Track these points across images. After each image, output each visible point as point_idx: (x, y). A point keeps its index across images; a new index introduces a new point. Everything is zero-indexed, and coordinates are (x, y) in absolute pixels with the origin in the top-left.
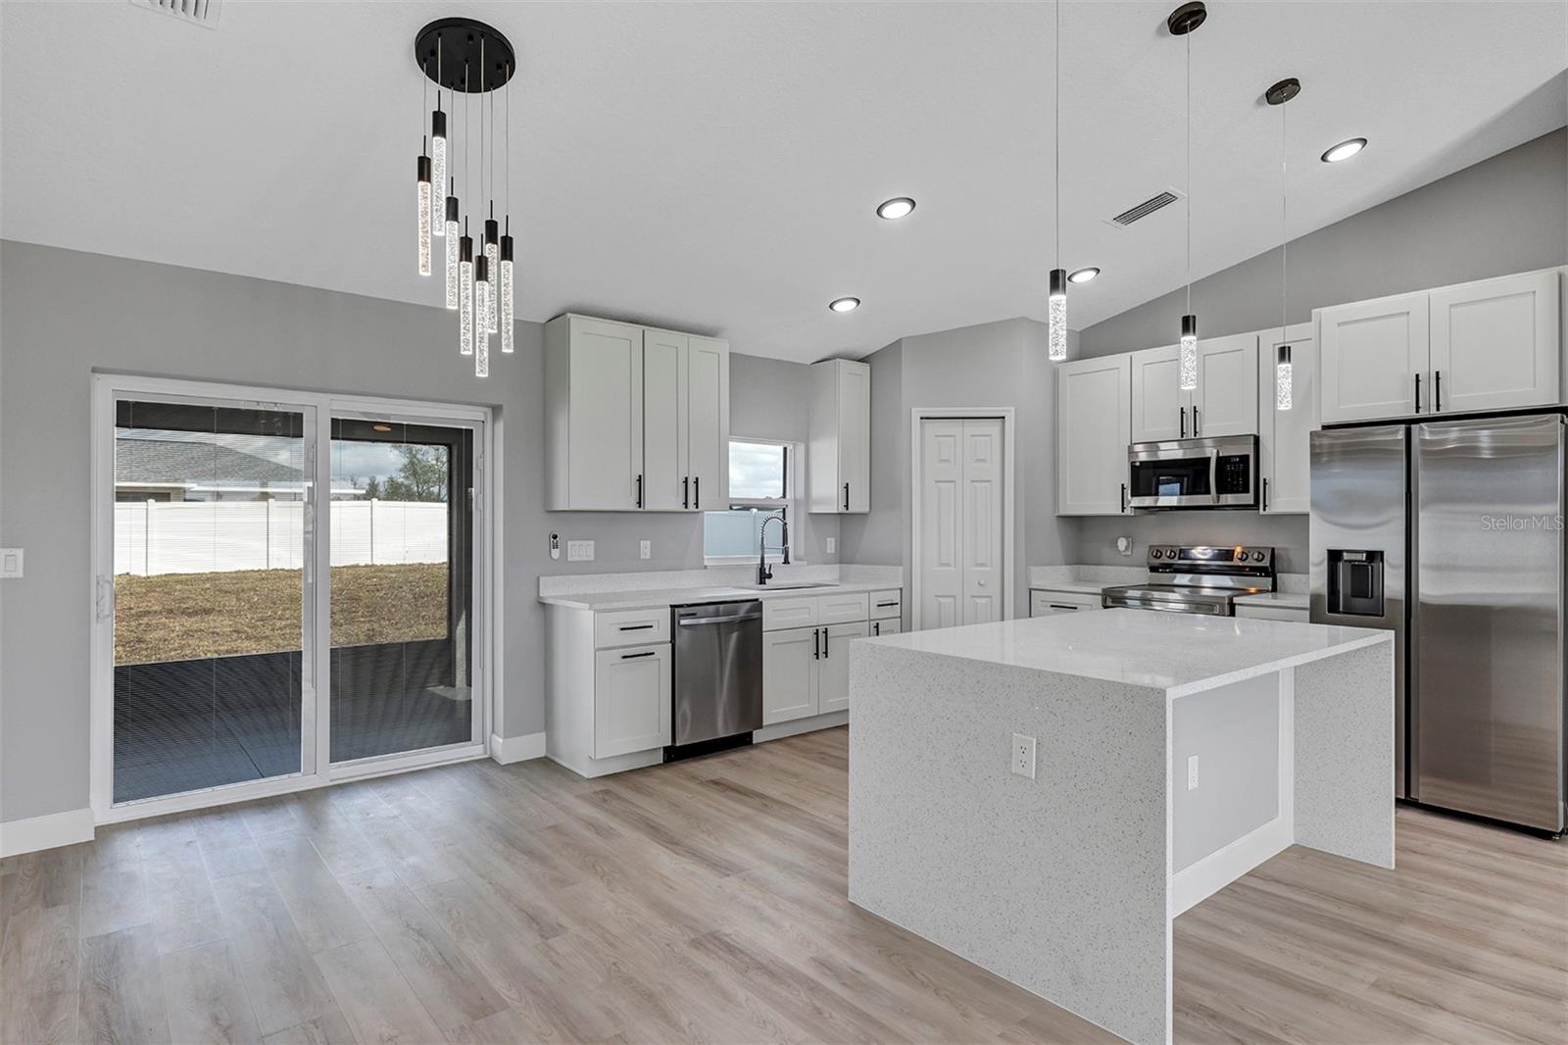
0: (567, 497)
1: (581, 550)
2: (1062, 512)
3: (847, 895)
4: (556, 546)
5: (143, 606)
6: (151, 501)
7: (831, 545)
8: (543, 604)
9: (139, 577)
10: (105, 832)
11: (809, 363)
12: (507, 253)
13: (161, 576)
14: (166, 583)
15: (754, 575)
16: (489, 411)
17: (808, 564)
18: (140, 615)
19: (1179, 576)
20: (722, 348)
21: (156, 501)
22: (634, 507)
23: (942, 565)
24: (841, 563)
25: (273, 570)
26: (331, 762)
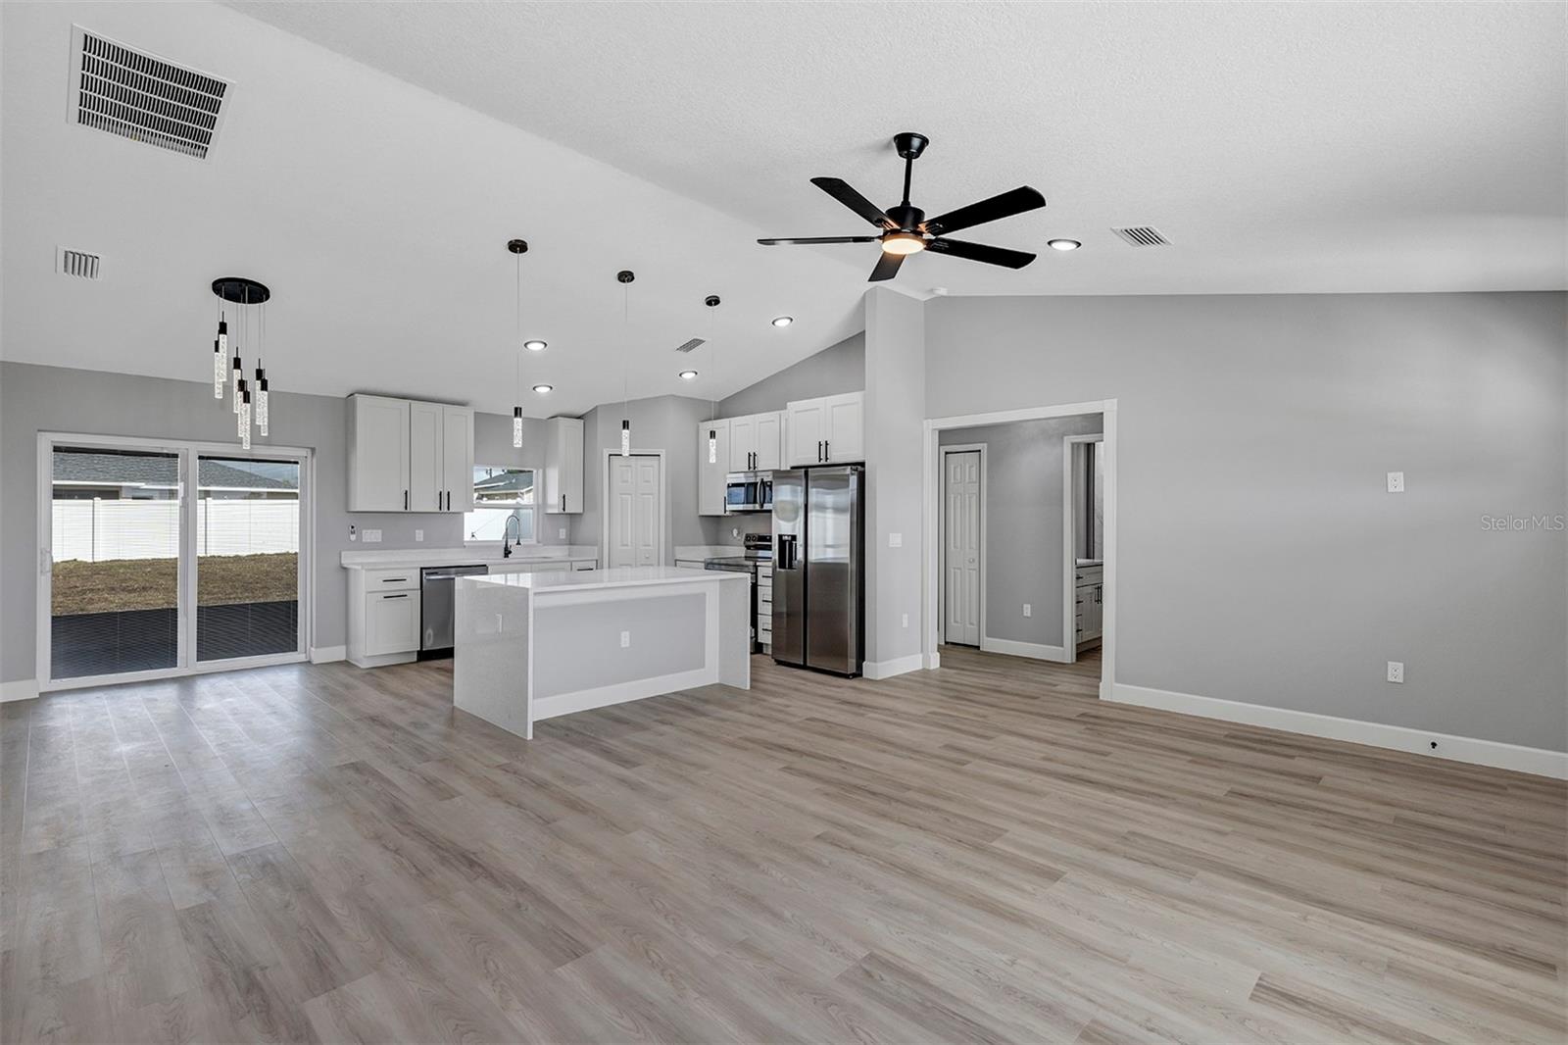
0: (360, 504)
1: (372, 535)
2: (701, 514)
3: (452, 702)
4: (353, 533)
5: (89, 585)
6: (97, 500)
7: (563, 534)
8: (345, 568)
9: (86, 563)
10: (45, 696)
11: (545, 418)
12: (264, 387)
13: (107, 562)
14: (111, 567)
15: (503, 554)
16: (309, 451)
17: (544, 545)
18: (84, 592)
19: (760, 551)
20: (468, 413)
21: (102, 499)
22: (403, 510)
23: (623, 545)
24: (571, 544)
25: (211, 557)
26: (198, 660)
